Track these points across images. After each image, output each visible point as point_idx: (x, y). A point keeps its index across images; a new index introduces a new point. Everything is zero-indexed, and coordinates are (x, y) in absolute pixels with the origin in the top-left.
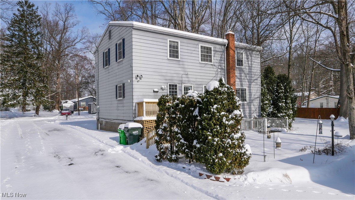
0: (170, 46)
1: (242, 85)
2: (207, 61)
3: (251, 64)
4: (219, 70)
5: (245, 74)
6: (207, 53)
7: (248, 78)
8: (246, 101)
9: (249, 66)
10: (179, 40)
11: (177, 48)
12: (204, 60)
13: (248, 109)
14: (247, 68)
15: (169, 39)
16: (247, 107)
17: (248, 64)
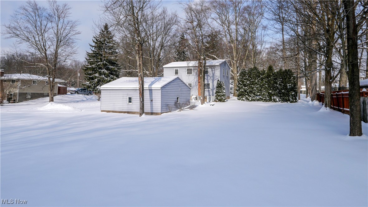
0: (175, 71)
1: (208, 82)
2: (190, 74)
3: (214, 72)
4: (196, 77)
5: (210, 77)
6: (190, 71)
7: (212, 79)
8: (210, 88)
9: (213, 73)
10: (178, 69)
11: (178, 71)
12: (189, 74)
13: (212, 92)
14: (212, 74)
15: (175, 69)
16: (211, 91)
17: (212, 72)
